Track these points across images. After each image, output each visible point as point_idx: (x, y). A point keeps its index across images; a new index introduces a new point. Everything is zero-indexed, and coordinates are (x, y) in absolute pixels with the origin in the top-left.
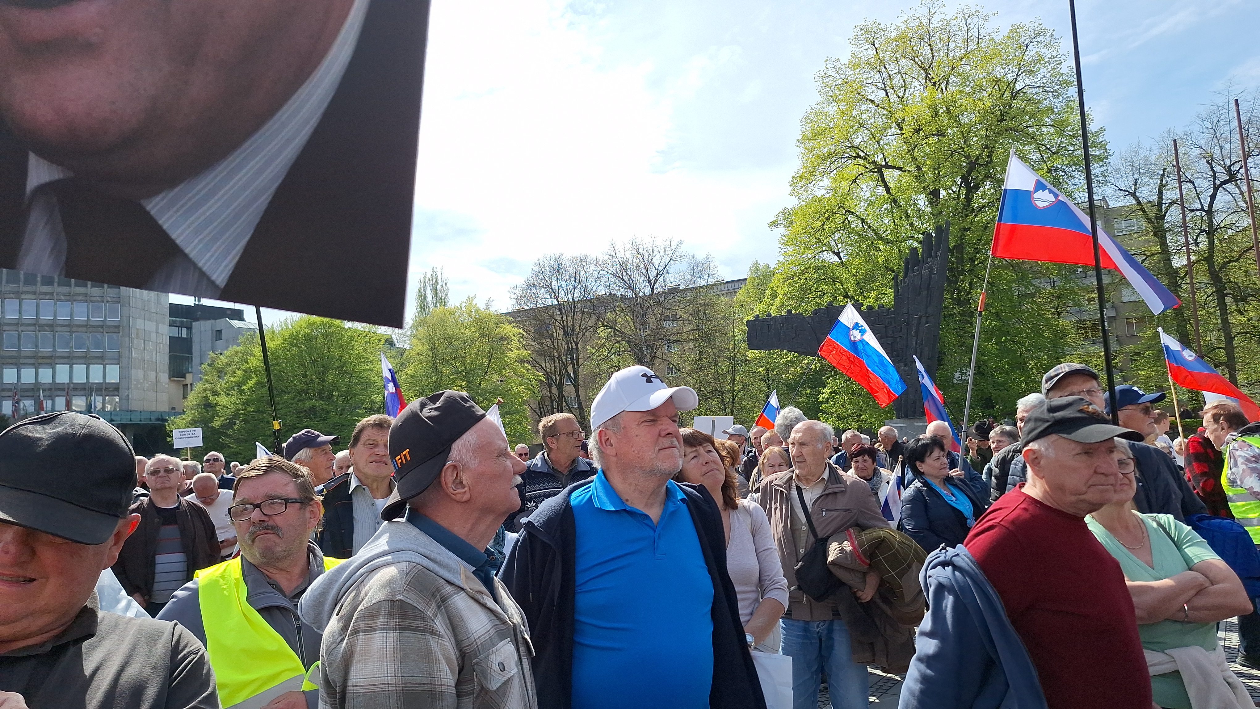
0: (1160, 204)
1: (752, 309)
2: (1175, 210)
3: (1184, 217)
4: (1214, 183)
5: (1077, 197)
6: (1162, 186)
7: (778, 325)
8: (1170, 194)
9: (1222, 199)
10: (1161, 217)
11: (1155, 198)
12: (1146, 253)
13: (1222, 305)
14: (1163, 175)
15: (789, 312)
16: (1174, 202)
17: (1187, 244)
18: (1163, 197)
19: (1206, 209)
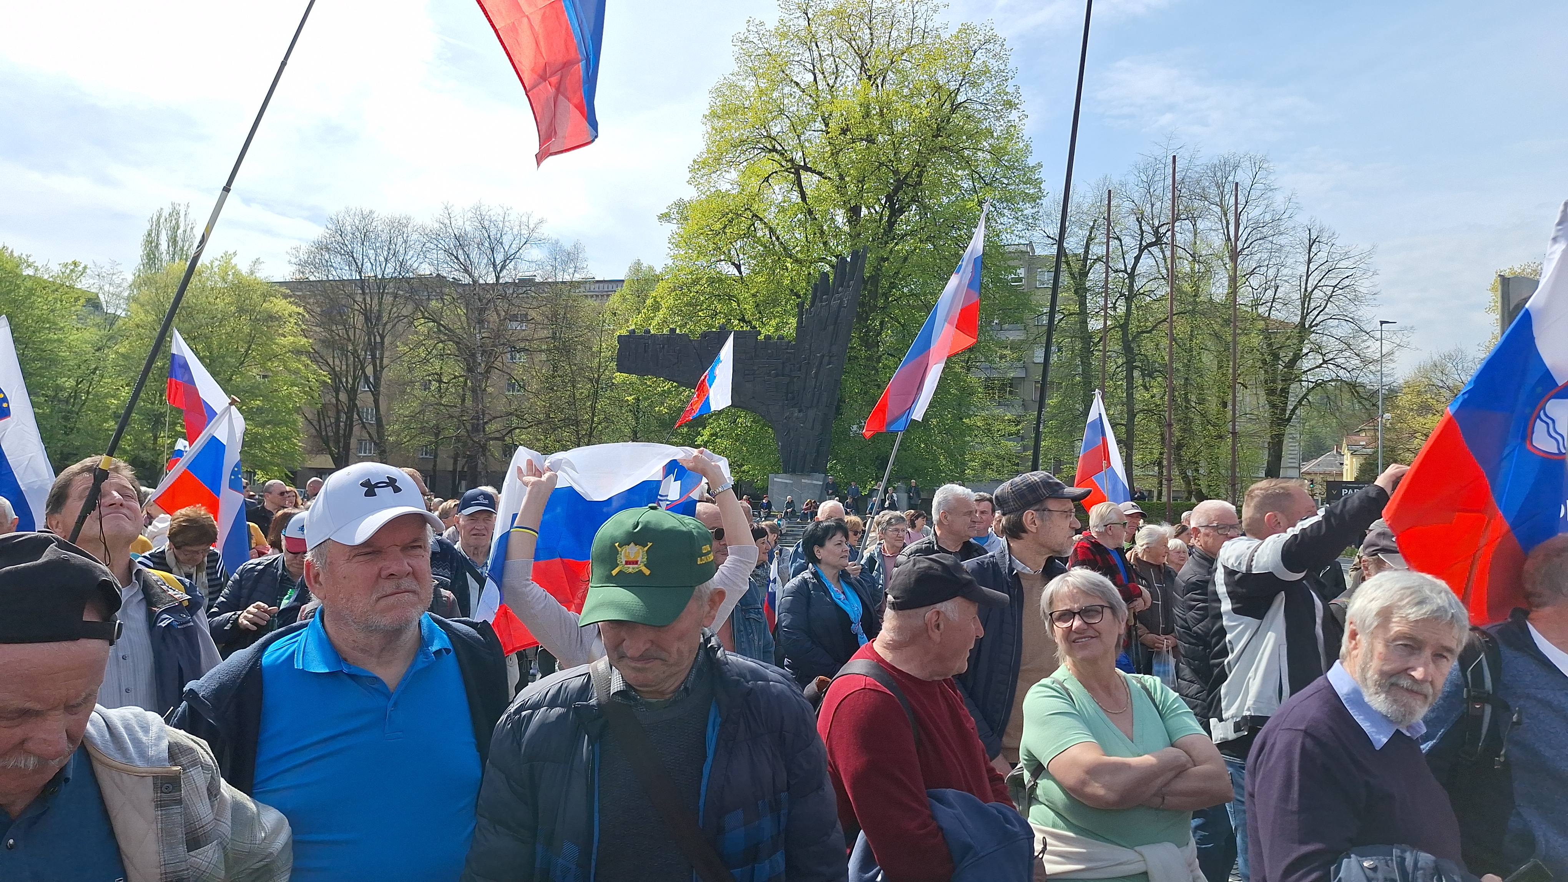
0: (1086, 259)
1: (627, 321)
2: (1099, 267)
3: (1107, 277)
4: (1141, 244)
5: (1004, 238)
6: (1090, 239)
7: (658, 346)
8: (1097, 250)
9: (1146, 263)
10: (1084, 274)
11: (1081, 251)
12: (1064, 311)
13: (1130, 378)
14: (1093, 228)
15: (673, 331)
16: (1099, 259)
17: (1105, 308)
18: (1090, 252)
19: (1129, 271)
